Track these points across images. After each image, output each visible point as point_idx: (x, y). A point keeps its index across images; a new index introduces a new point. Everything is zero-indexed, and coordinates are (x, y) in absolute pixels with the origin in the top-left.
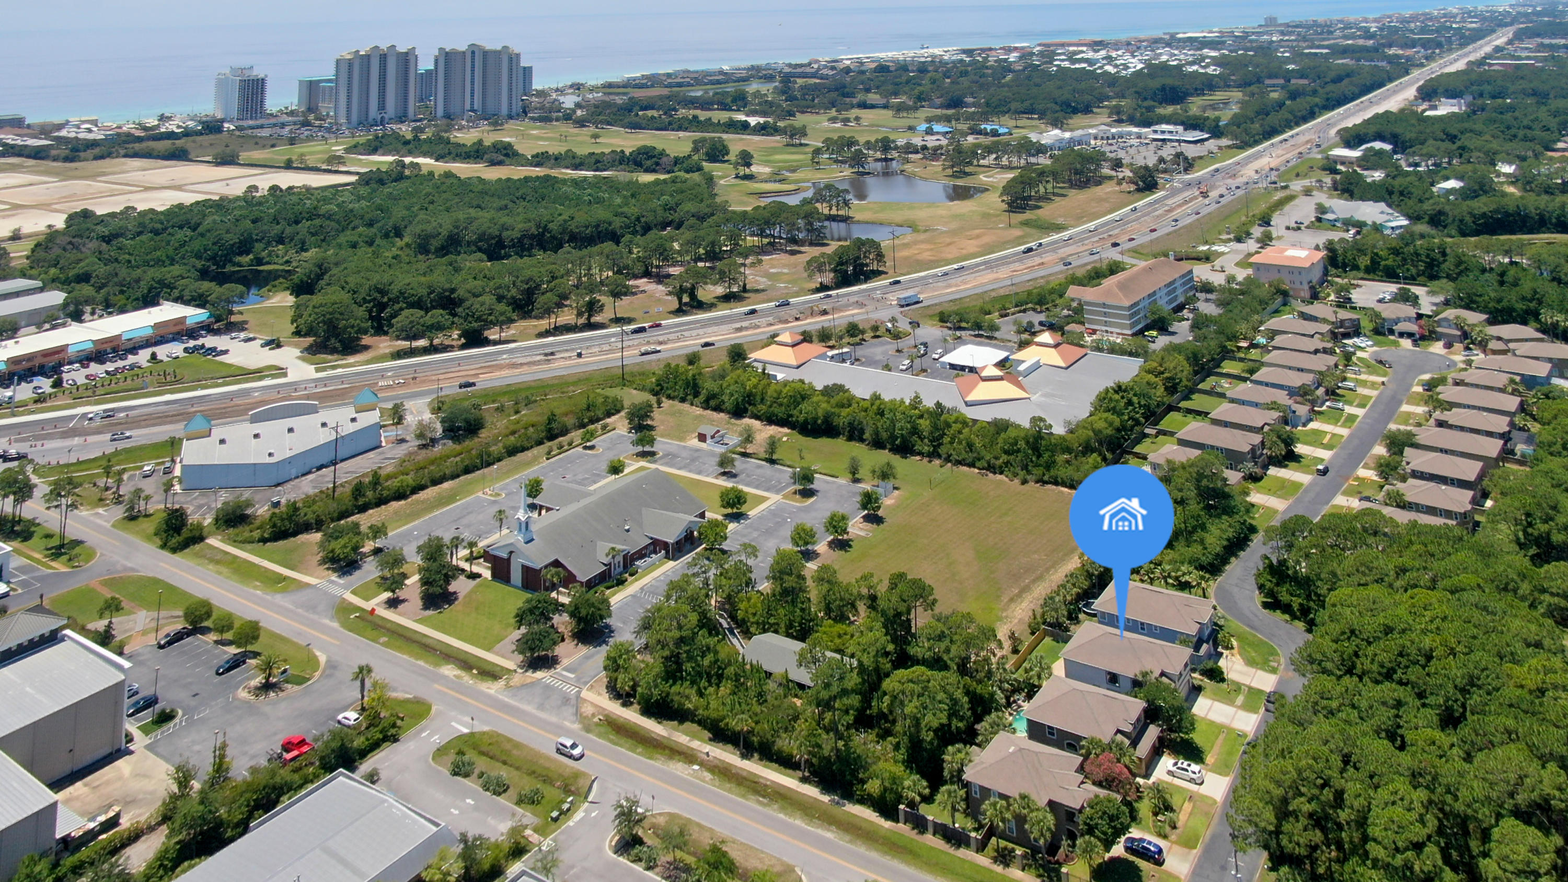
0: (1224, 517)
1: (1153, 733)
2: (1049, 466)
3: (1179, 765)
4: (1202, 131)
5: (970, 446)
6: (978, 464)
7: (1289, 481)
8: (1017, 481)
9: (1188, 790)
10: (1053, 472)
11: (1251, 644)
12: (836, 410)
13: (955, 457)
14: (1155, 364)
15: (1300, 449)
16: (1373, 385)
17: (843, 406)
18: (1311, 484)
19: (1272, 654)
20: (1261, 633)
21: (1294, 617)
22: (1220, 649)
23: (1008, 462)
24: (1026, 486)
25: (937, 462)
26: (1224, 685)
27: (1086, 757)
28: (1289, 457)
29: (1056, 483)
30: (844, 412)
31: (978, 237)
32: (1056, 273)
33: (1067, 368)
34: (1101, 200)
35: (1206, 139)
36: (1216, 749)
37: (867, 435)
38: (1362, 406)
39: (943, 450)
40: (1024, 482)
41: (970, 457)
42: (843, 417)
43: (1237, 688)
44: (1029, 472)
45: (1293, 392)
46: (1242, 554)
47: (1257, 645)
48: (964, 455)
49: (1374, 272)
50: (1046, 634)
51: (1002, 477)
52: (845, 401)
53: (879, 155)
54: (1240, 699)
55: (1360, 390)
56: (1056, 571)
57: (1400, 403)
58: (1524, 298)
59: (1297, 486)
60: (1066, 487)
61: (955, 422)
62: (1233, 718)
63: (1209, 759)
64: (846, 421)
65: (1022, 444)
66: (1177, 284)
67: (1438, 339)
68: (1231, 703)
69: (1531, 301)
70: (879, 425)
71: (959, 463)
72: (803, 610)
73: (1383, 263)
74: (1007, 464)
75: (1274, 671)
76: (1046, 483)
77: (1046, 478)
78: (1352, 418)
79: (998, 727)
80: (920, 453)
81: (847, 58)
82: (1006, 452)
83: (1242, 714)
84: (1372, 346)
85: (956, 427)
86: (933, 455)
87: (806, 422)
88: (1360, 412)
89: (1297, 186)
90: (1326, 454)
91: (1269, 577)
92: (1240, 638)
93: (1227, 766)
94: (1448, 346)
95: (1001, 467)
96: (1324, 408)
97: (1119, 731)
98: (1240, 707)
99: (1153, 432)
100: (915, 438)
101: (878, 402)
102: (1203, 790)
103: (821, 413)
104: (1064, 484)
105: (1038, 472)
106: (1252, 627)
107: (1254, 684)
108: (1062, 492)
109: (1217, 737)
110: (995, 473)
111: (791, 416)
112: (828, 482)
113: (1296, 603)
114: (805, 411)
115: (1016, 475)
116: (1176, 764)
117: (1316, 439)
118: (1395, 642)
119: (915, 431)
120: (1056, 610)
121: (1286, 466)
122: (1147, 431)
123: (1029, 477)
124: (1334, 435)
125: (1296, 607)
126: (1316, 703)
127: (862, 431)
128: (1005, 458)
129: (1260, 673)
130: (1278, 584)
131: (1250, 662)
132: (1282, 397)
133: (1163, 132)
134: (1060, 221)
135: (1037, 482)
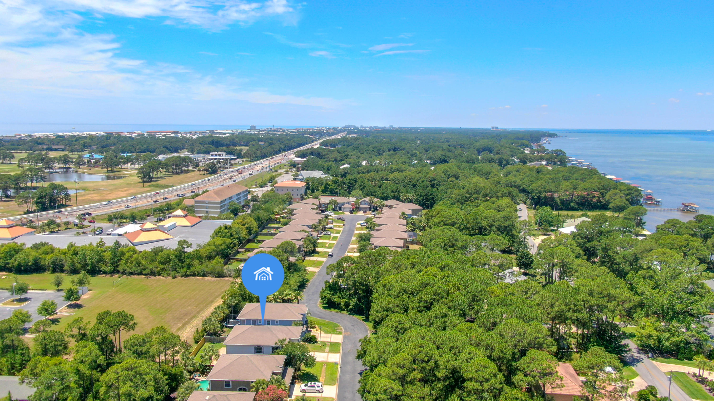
0: (296, 273)
1: (290, 371)
2: (189, 267)
3: (309, 385)
4: (234, 155)
5: (139, 264)
6: (144, 272)
7: (316, 261)
8: (170, 278)
9: (316, 397)
10: (192, 270)
11: (324, 325)
12: (43, 256)
13: (128, 270)
14: (241, 220)
15: (318, 249)
16: (339, 226)
17: (47, 253)
18: (327, 261)
19: (336, 326)
20: (327, 319)
21: (341, 309)
22: (309, 329)
23: (164, 268)
24: (176, 280)
25: (116, 276)
26: (318, 344)
27: (257, 390)
28: (313, 252)
29: (194, 275)
30: (49, 257)
31: (126, 191)
32: (174, 200)
33: (192, 227)
34: (190, 177)
35: (236, 159)
36: (323, 374)
37: (66, 268)
38: (339, 233)
39: (120, 268)
40: (174, 277)
41: (139, 270)
42: (48, 260)
43: (324, 344)
44: (177, 272)
45: (311, 227)
46: (304, 290)
47: (327, 325)
48: (134, 269)
49: (325, 193)
50: (206, 340)
51: (161, 277)
52: (49, 250)
53: (61, 165)
54: (327, 349)
55: (335, 228)
56: (204, 312)
57: (354, 231)
58: (393, 192)
59: (321, 262)
60: (200, 276)
61: (128, 252)
62: (328, 358)
63: (321, 379)
64: (50, 261)
65: (172, 257)
66: (241, 195)
67: (360, 211)
68: (324, 351)
69: (396, 192)
70: (75, 260)
71: (131, 274)
72: (22, 354)
73: (330, 187)
74: (163, 269)
75: (340, 333)
76: (188, 276)
77: (188, 273)
78: (335, 238)
79: (190, 390)
80: (105, 273)
81: (38, 134)
82: (162, 263)
83: (331, 355)
84: (334, 214)
85: (128, 254)
86: (115, 271)
87: (20, 265)
88: (338, 235)
89: (282, 171)
90: (330, 251)
91: (329, 292)
92: (318, 323)
93: (333, 380)
94: (365, 212)
95: (159, 272)
96: (322, 235)
97: (274, 373)
98: (329, 352)
99: (243, 250)
100: (101, 264)
101: (73, 248)
102: (324, 395)
103: (31, 259)
104: (199, 275)
105: (183, 270)
106: (321, 318)
107: (332, 341)
108: (198, 279)
109: (322, 368)
110: (155, 276)
111: (8, 263)
112: (39, 293)
113: (342, 302)
114: (18, 259)
115: (169, 275)
116: (306, 386)
117: (323, 245)
118: (430, 290)
119: (101, 260)
120: (213, 324)
121: (313, 256)
122: (239, 250)
123: (177, 275)
124: (330, 243)
125: (342, 304)
126: (397, 327)
127: (62, 266)
128: (162, 266)
129: (333, 335)
130: (333, 295)
131: (326, 332)
132: (307, 229)
133: (216, 155)
134: (171, 184)
135: (182, 276)
